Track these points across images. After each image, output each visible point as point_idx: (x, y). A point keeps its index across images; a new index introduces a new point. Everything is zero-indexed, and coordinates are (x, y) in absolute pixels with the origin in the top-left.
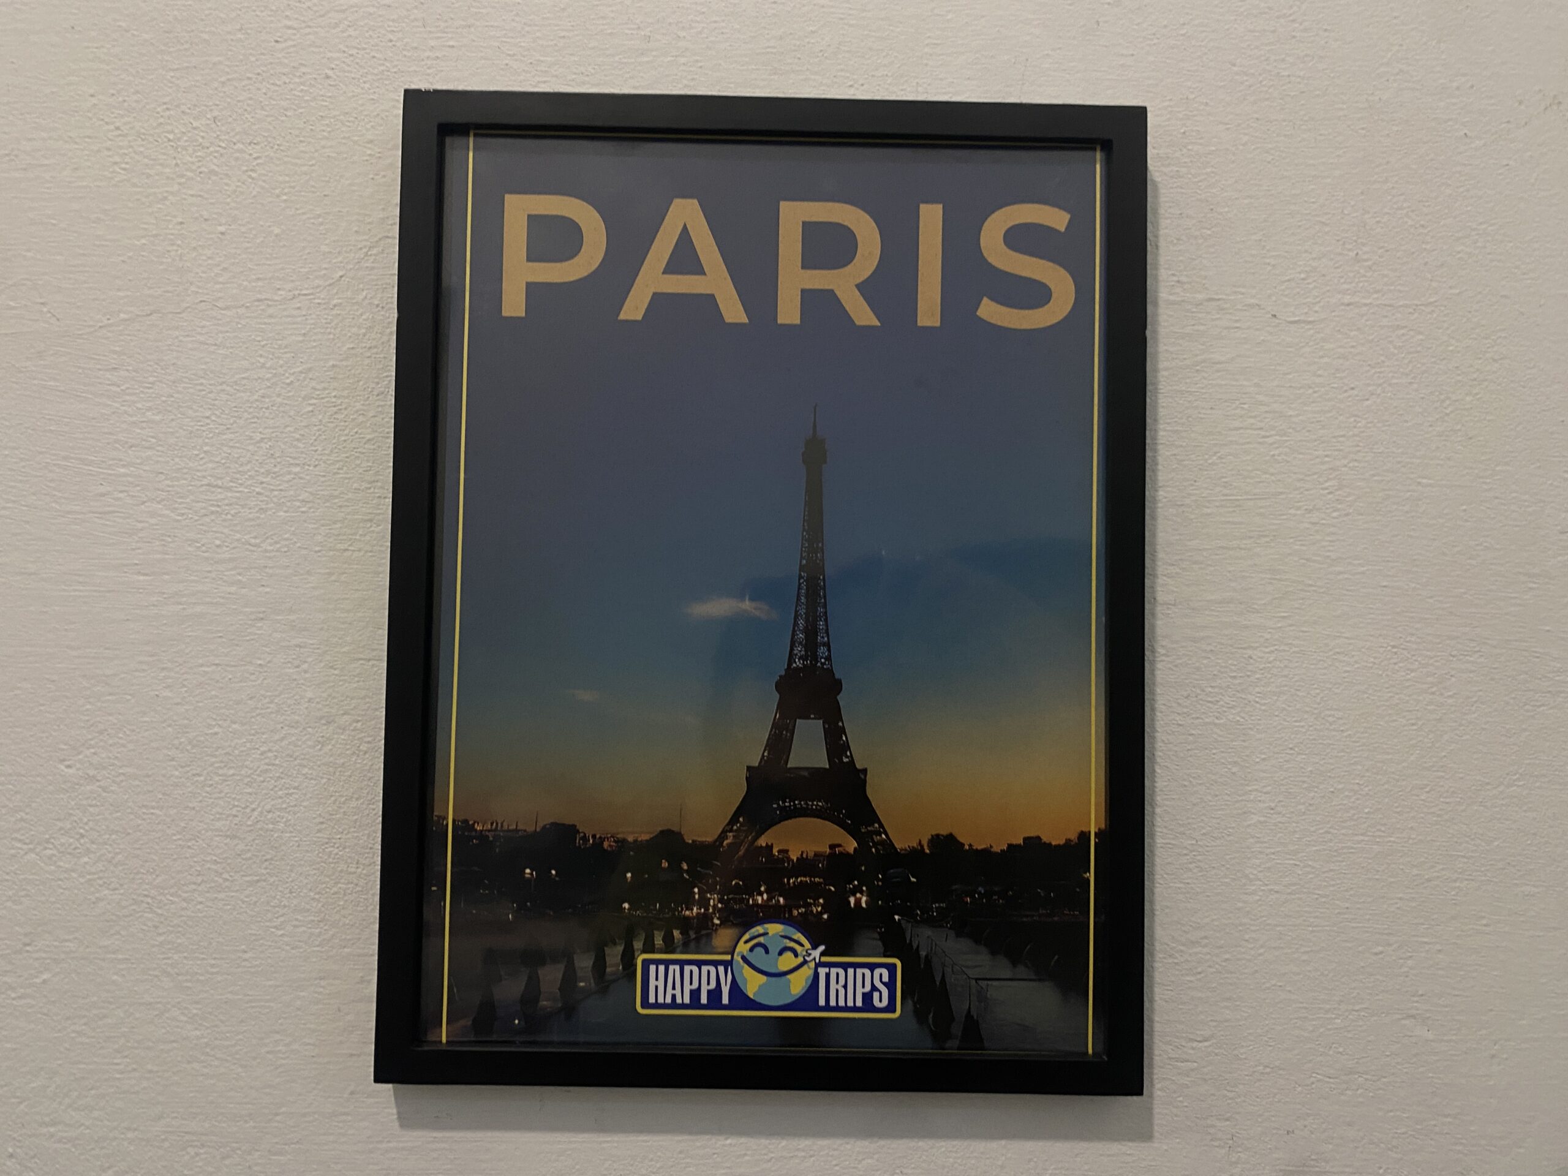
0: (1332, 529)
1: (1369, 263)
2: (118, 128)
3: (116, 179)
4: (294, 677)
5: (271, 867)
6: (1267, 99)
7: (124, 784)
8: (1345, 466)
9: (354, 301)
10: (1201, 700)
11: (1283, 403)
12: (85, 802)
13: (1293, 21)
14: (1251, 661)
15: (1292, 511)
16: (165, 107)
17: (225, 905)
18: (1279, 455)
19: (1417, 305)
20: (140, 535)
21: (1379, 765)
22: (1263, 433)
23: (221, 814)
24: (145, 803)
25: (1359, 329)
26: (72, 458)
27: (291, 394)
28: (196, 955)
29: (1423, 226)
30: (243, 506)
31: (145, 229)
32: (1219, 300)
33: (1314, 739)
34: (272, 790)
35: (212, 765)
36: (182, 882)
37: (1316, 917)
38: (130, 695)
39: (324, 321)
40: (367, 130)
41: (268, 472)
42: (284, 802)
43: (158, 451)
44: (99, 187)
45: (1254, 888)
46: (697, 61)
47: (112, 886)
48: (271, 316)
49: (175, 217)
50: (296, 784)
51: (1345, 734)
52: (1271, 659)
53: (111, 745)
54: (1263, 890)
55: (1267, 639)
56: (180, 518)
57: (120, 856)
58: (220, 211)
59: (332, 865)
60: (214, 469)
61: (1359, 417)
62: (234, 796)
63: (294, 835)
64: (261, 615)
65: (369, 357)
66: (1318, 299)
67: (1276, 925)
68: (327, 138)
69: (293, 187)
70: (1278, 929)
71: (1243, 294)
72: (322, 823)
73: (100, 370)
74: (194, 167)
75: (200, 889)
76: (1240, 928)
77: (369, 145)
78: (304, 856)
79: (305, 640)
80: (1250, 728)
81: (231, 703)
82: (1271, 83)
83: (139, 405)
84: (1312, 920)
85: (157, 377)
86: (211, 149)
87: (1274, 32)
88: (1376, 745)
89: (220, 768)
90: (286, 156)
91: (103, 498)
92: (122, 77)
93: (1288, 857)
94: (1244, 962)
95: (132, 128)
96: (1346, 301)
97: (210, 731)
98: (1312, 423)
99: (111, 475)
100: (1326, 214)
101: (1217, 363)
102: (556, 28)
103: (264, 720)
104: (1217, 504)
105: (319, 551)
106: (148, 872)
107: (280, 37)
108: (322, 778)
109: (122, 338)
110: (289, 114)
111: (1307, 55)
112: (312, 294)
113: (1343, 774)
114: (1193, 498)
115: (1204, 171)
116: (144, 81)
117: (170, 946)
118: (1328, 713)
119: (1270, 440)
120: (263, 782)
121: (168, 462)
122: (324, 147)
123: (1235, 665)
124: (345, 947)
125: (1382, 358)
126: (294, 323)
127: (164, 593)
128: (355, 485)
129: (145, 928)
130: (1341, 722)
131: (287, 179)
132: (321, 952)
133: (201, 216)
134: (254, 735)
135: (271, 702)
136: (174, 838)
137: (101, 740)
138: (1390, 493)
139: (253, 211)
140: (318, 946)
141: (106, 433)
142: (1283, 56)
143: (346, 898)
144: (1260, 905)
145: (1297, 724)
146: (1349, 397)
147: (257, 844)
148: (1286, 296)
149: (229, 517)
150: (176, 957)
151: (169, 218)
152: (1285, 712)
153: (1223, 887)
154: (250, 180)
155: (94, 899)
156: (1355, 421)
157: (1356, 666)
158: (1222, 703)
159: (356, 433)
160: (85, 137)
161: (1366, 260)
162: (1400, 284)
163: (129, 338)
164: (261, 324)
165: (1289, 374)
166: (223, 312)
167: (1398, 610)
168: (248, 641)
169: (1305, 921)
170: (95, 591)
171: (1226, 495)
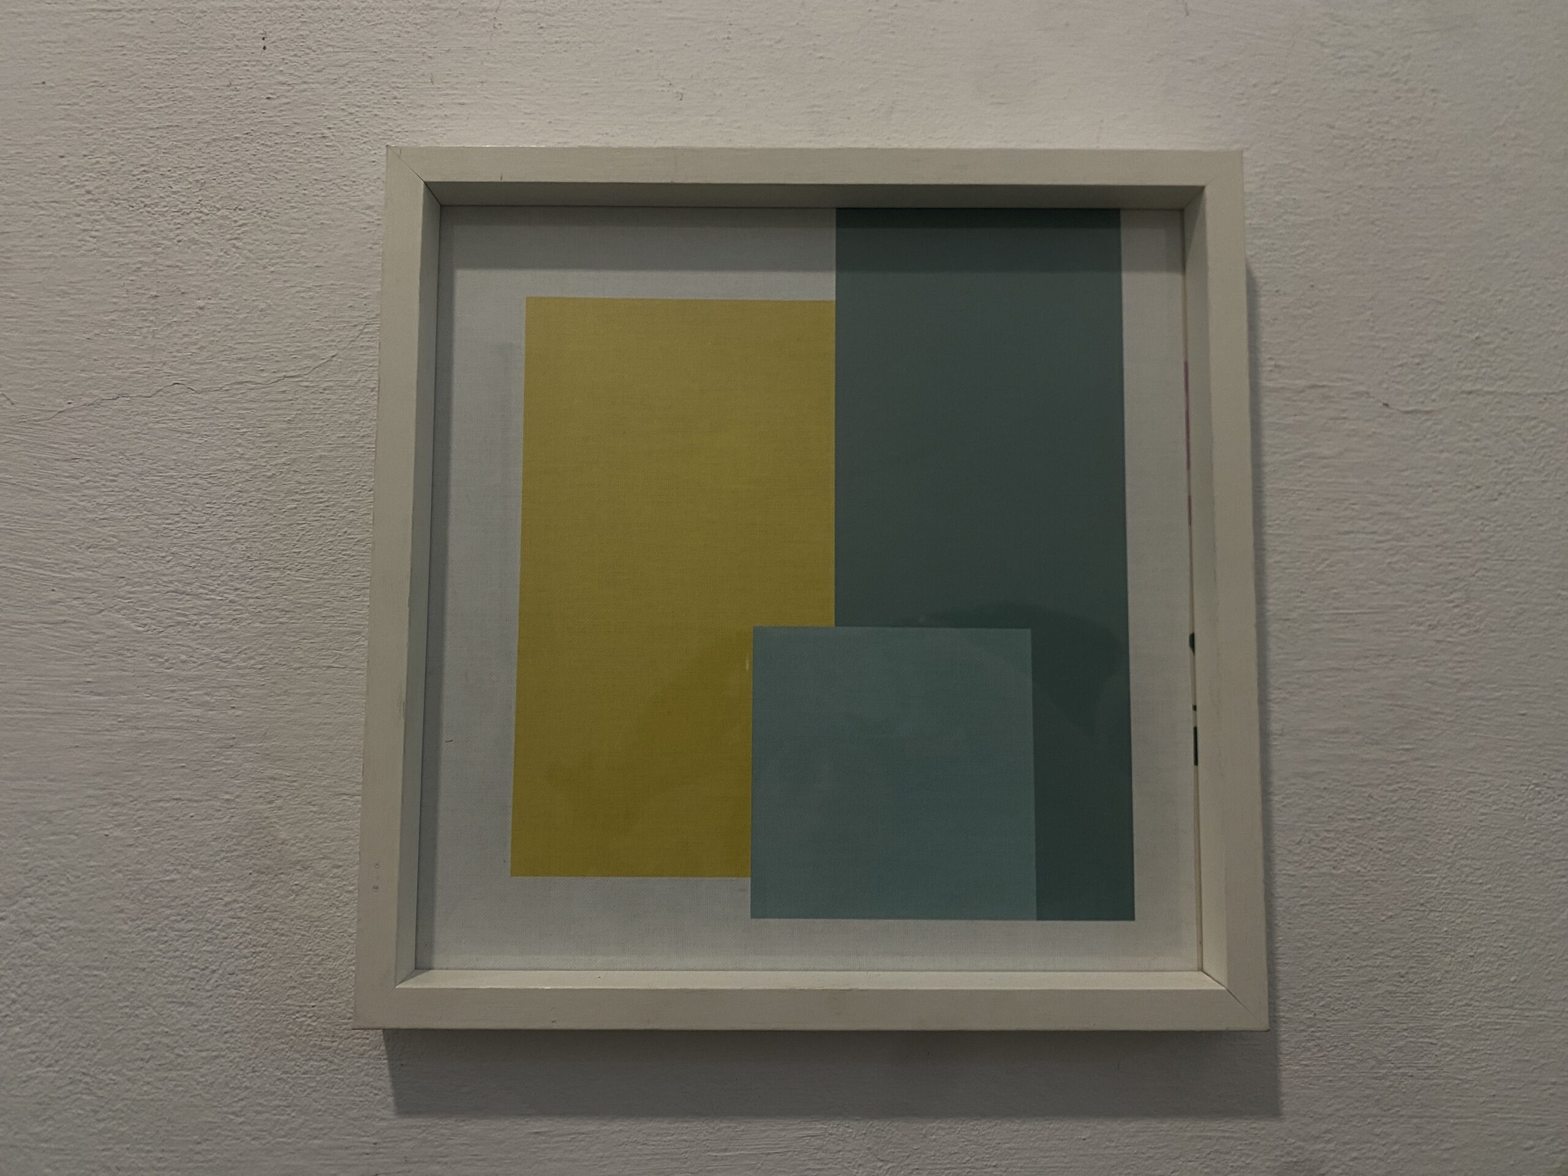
0: (1460, 648)
1: (1492, 346)
2: (89, 192)
3: (84, 248)
4: (265, 815)
5: (232, 1040)
6: (1370, 165)
7: (64, 940)
8: (1473, 575)
9: (348, 384)
10: (1314, 846)
11: (1399, 503)
12: (18, 961)
13: (1397, 80)
14: (1372, 801)
15: (1413, 627)
16: (143, 169)
17: (176, 1086)
18: (1396, 562)
19: (1547, 394)
20: (95, 649)
21: (1526, 924)
22: (1378, 538)
23: (176, 976)
24: (88, 963)
25: (1482, 420)
26: (21, 560)
27: (272, 488)
28: (141, 1146)
29: (1550, 305)
30: (215, 616)
31: (115, 303)
32: (1323, 386)
33: (1449, 894)
34: (236, 947)
35: (167, 918)
36: (128, 1059)
37: (1459, 1107)
38: (76, 835)
39: (312, 406)
40: (366, 194)
41: (243, 577)
42: (249, 963)
43: (120, 552)
44: (64, 256)
45: (1384, 1071)
46: (736, 121)
47: (46, 1062)
48: (253, 401)
49: (148, 289)
50: (264, 941)
51: (1484, 888)
52: (1395, 799)
53: (51, 894)
54: (1395, 1074)
55: (1389, 776)
56: (140, 629)
57: (56, 1026)
58: (199, 283)
59: (304, 1039)
60: (182, 573)
61: (1487, 520)
62: (191, 955)
63: (260, 1001)
64: (231, 742)
65: (362, 447)
66: (1437, 386)
67: (1411, 1117)
68: (321, 204)
69: (282, 258)
70: (1415, 1121)
71: (1349, 380)
72: (294, 988)
73: (58, 460)
74: (172, 235)
75: (147, 1066)
76: (1369, 1120)
77: (367, 212)
78: (271, 1028)
79: (280, 771)
80: (1373, 881)
81: (192, 845)
82: (1375, 147)
83: (101, 501)
84: (1453, 1110)
85: (120, 468)
86: (192, 215)
87: (1375, 92)
88: (1521, 901)
89: (176, 921)
90: (274, 223)
91: (53, 606)
92: (95, 136)
93: (1424, 1034)
94: (1375, 1161)
95: (104, 192)
96: (1469, 389)
97: (168, 878)
98: (1434, 526)
99: (64, 579)
100: (1442, 291)
101: (1325, 458)
102: (579, 84)
103: (229, 864)
104: (1327, 618)
105: (300, 668)
106: (88, 1045)
107: (272, 94)
108: (295, 934)
109: (84, 424)
110: (279, 177)
111: (1413, 118)
112: (298, 376)
113: (1484, 934)
114: (1301, 611)
115: (1303, 244)
116: (118, 141)
117: (109, 1135)
118: (1463, 862)
119: (1386, 545)
120: (226, 938)
121: (129, 565)
122: (317, 214)
123: (1353, 806)
124: (316, 1138)
125: (1511, 453)
126: (279, 409)
127: (119, 716)
128: (342, 593)
129: (80, 1112)
130: (1479, 873)
131: (276, 248)
132: (289, 1144)
133: (178, 288)
134: (217, 882)
135: (237, 845)
136: (120, 1005)
137: (41, 888)
138: (1526, 606)
139: (237, 285)
140: (284, 1137)
141: (60, 532)
142: (1386, 119)
143: (318, 1079)
144: (1393, 1093)
145: (1429, 875)
146: (1475, 497)
147: (216, 1013)
148: (1398, 383)
149: (197, 628)
150: (117, 1148)
151: (141, 291)
152: (1413, 861)
153: (1347, 1070)
154: (234, 250)
155: (24, 1079)
156: (1482, 524)
157: (1494, 807)
158: (1338, 850)
159: (345, 532)
160: (52, 202)
161: (1488, 343)
162: (1526, 371)
163: (93, 424)
164: (240, 409)
165: (1403, 471)
166: (200, 396)
167: (1540, 742)
168: (215, 771)
169: (1445, 1111)
170: (43, 713)
171: (1337, 608)
